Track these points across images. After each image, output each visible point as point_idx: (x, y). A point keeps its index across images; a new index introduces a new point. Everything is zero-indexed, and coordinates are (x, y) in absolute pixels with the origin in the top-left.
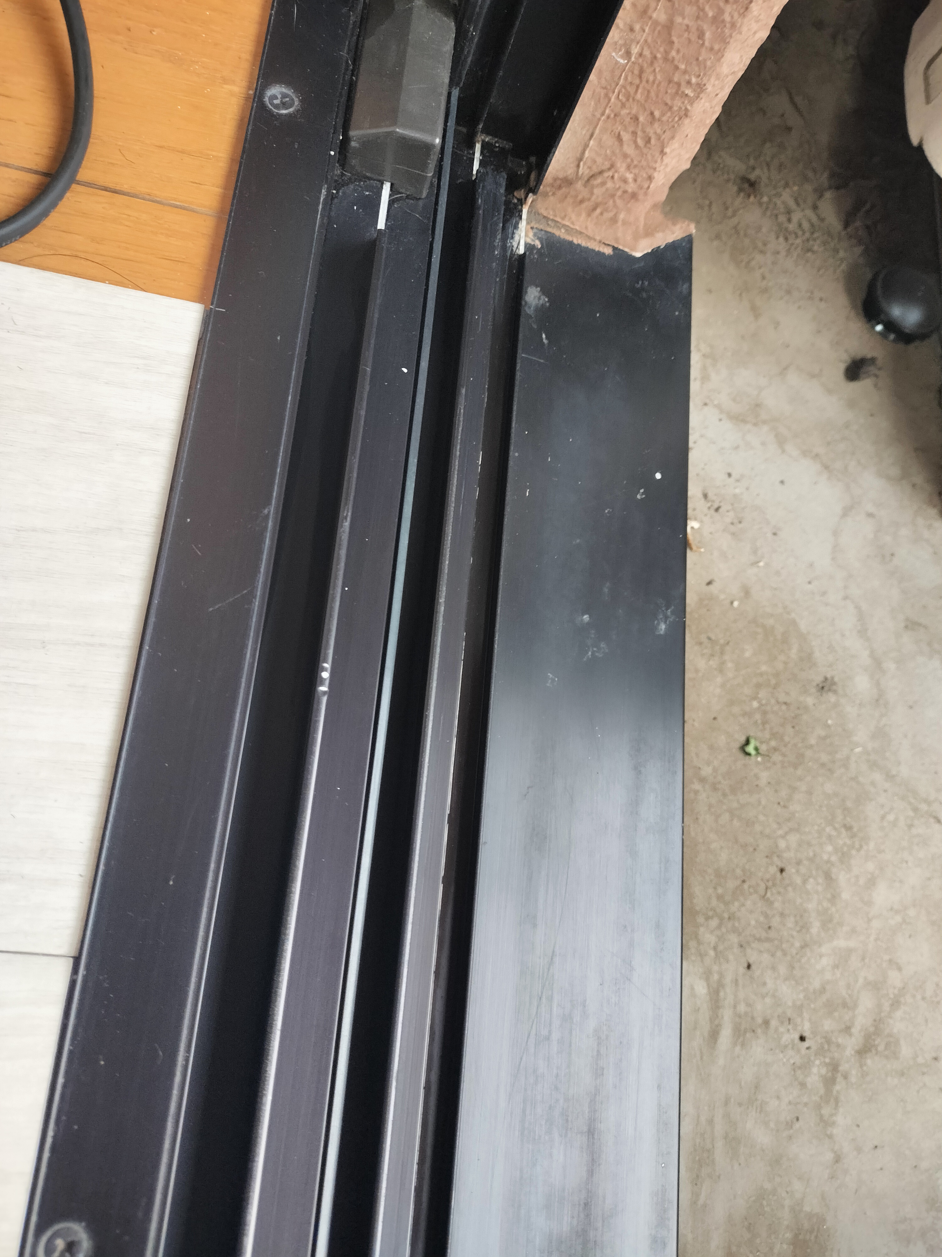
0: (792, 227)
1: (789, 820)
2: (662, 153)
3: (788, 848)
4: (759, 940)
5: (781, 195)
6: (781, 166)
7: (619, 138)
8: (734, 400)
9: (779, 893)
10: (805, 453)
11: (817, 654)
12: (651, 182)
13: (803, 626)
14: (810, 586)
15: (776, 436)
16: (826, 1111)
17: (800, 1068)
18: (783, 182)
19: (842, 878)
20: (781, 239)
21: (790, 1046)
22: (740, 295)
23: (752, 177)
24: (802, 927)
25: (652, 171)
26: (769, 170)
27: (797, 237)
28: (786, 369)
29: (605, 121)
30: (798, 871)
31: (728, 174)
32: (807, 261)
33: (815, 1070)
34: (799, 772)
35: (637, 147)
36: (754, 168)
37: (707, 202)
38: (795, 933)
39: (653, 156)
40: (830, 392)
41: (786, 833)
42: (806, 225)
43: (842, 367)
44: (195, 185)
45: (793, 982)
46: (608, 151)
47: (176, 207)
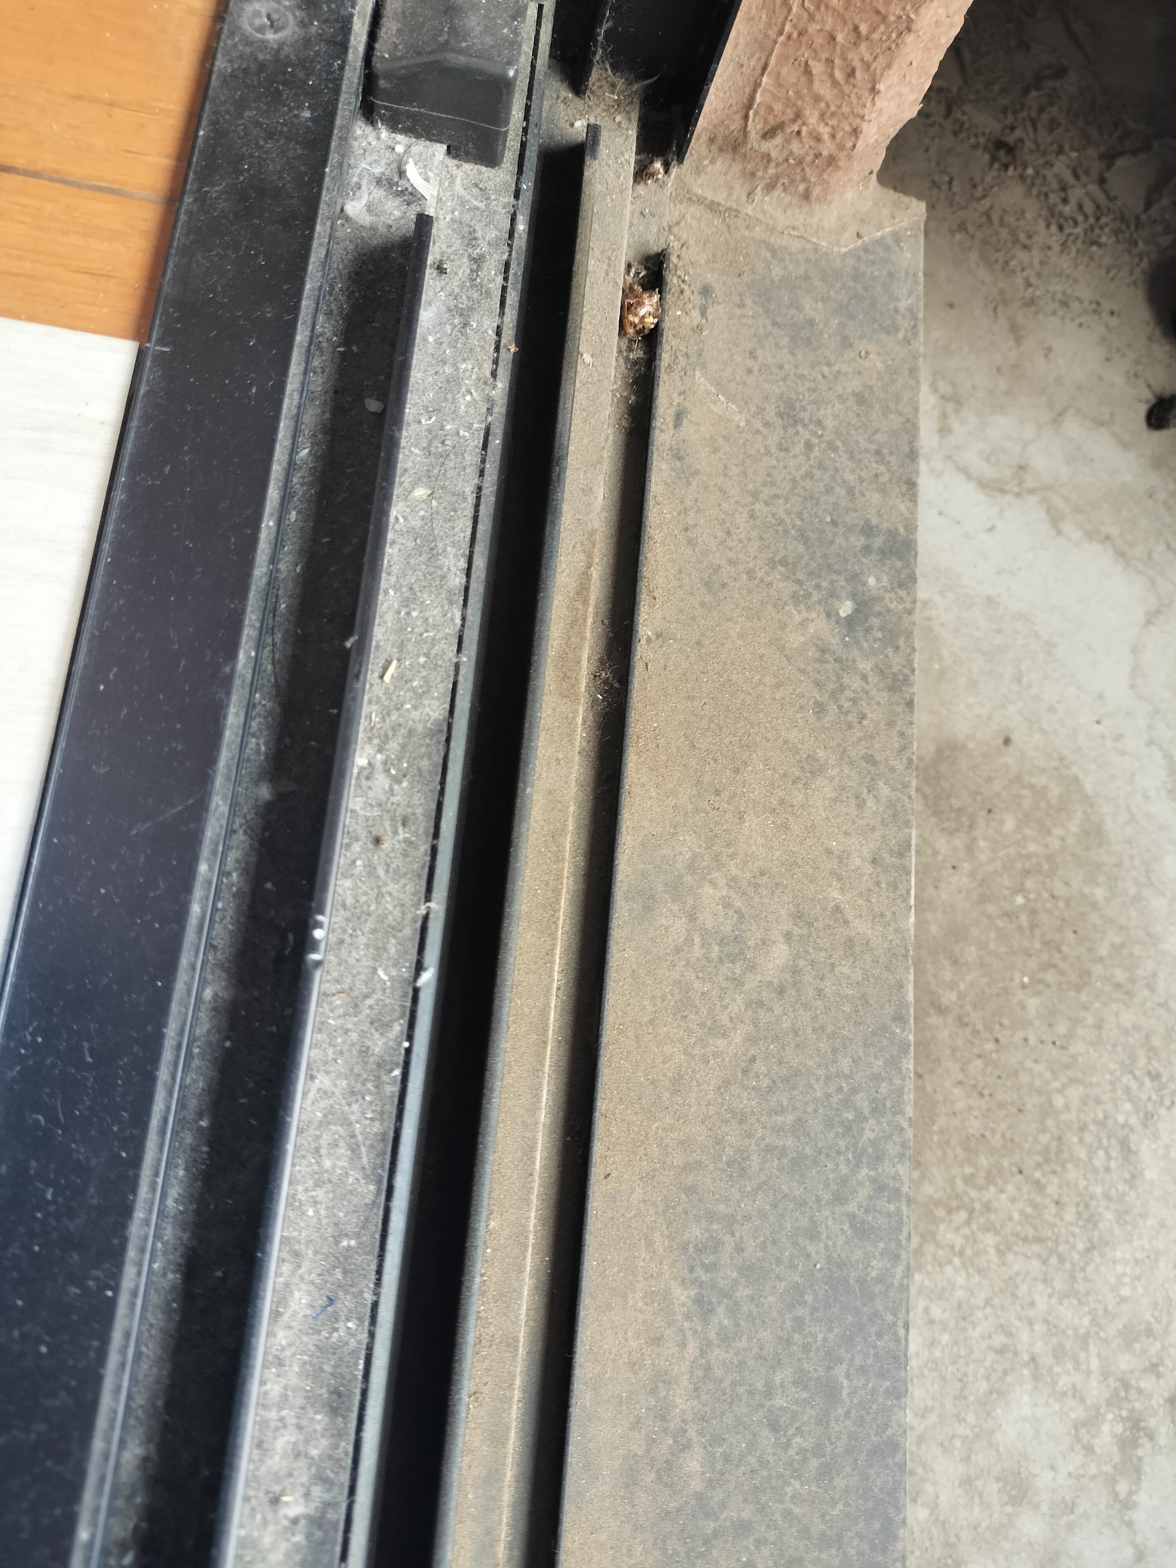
0: (1067, 210)
1: (1068, 1066)
2: (874, 91)
3: (1067, 1107)
4: (1025, 1240)
5: (1052, 166)
6: (1053, 125)
7: (807, 71)
8: (988, 460)
9: (1054, 1172)
10: (1090, 535)
11: (1109, 825)
12: (857, 138)
13: (1089, 786)
14: (1097, 727)
15: (1048, 511)
16: (1123, 1488)
17: (1084, 1425)
18: (1055, 146)
19: (1145, 1148)
20: (1054, 228)
21: (1070, 1393)
22: (995, 309)
23: (1011, 139)
24: (1088, 1221)
25: (858, 121)
26: (1035, 129)
27: (1076, 223)
28: (1061, 414)
29: (785, 45)
30: (1081, 1141)
31: (976, 136)
32: (1092, 258)
33: (1106, 1428)
34: (1084, 997)
35: (835, 83)
36: (1013, 128)
37: (946, 179)
38: (1076, 1230)
39: (859, 98)
40: (1125, 445)
41: (1065, 1087)
42: (1089, 207)
43: (1143, 409)
44: (130, 155)
45: (1075, 1302)
46: (791, 93)
47: (100, 189)
